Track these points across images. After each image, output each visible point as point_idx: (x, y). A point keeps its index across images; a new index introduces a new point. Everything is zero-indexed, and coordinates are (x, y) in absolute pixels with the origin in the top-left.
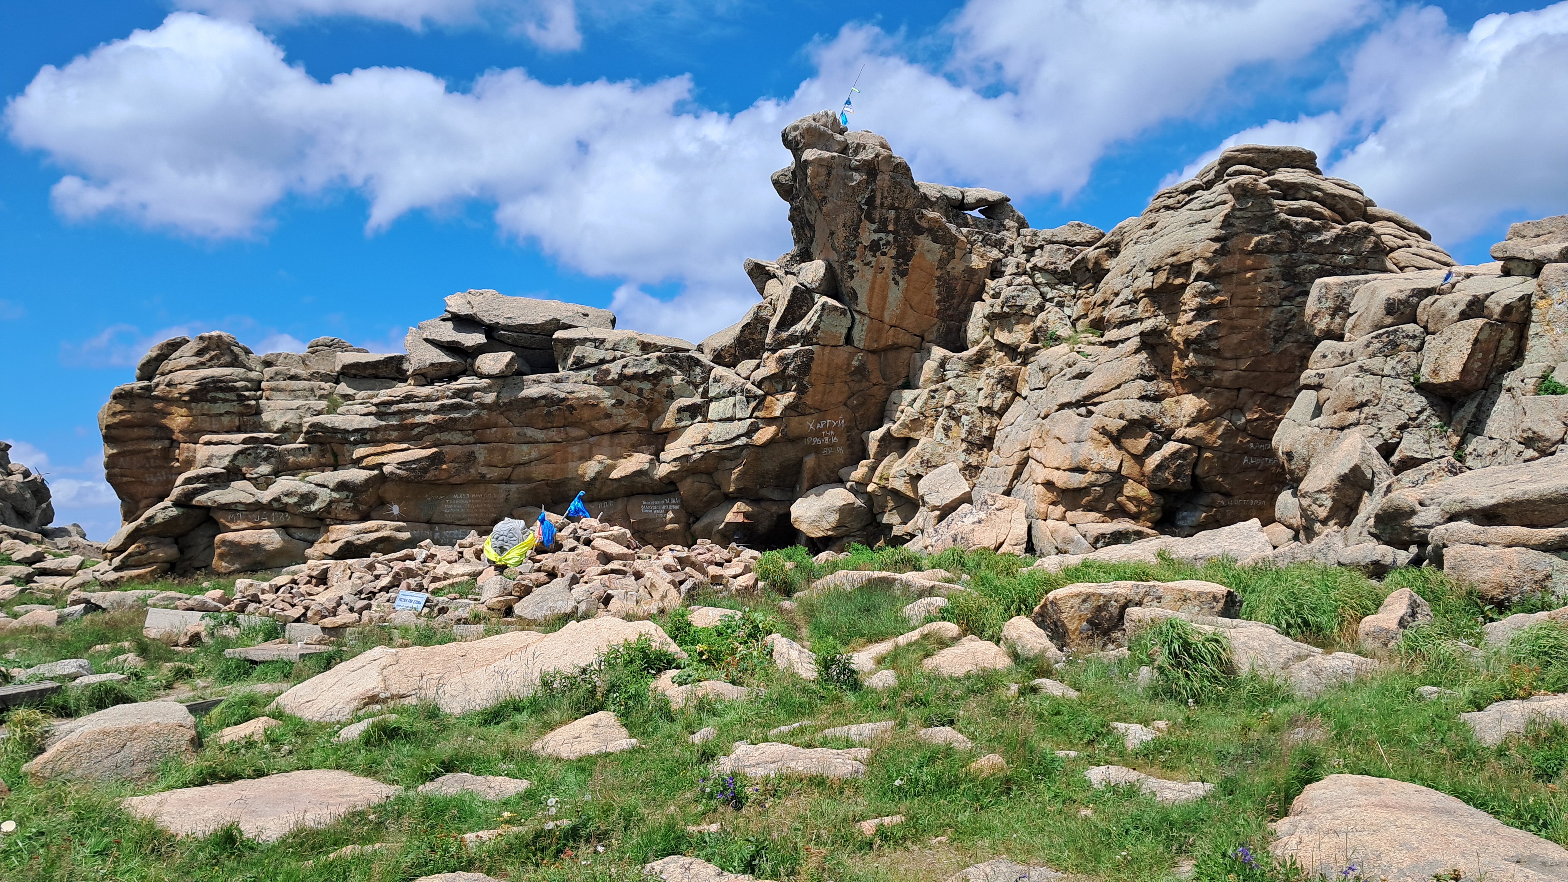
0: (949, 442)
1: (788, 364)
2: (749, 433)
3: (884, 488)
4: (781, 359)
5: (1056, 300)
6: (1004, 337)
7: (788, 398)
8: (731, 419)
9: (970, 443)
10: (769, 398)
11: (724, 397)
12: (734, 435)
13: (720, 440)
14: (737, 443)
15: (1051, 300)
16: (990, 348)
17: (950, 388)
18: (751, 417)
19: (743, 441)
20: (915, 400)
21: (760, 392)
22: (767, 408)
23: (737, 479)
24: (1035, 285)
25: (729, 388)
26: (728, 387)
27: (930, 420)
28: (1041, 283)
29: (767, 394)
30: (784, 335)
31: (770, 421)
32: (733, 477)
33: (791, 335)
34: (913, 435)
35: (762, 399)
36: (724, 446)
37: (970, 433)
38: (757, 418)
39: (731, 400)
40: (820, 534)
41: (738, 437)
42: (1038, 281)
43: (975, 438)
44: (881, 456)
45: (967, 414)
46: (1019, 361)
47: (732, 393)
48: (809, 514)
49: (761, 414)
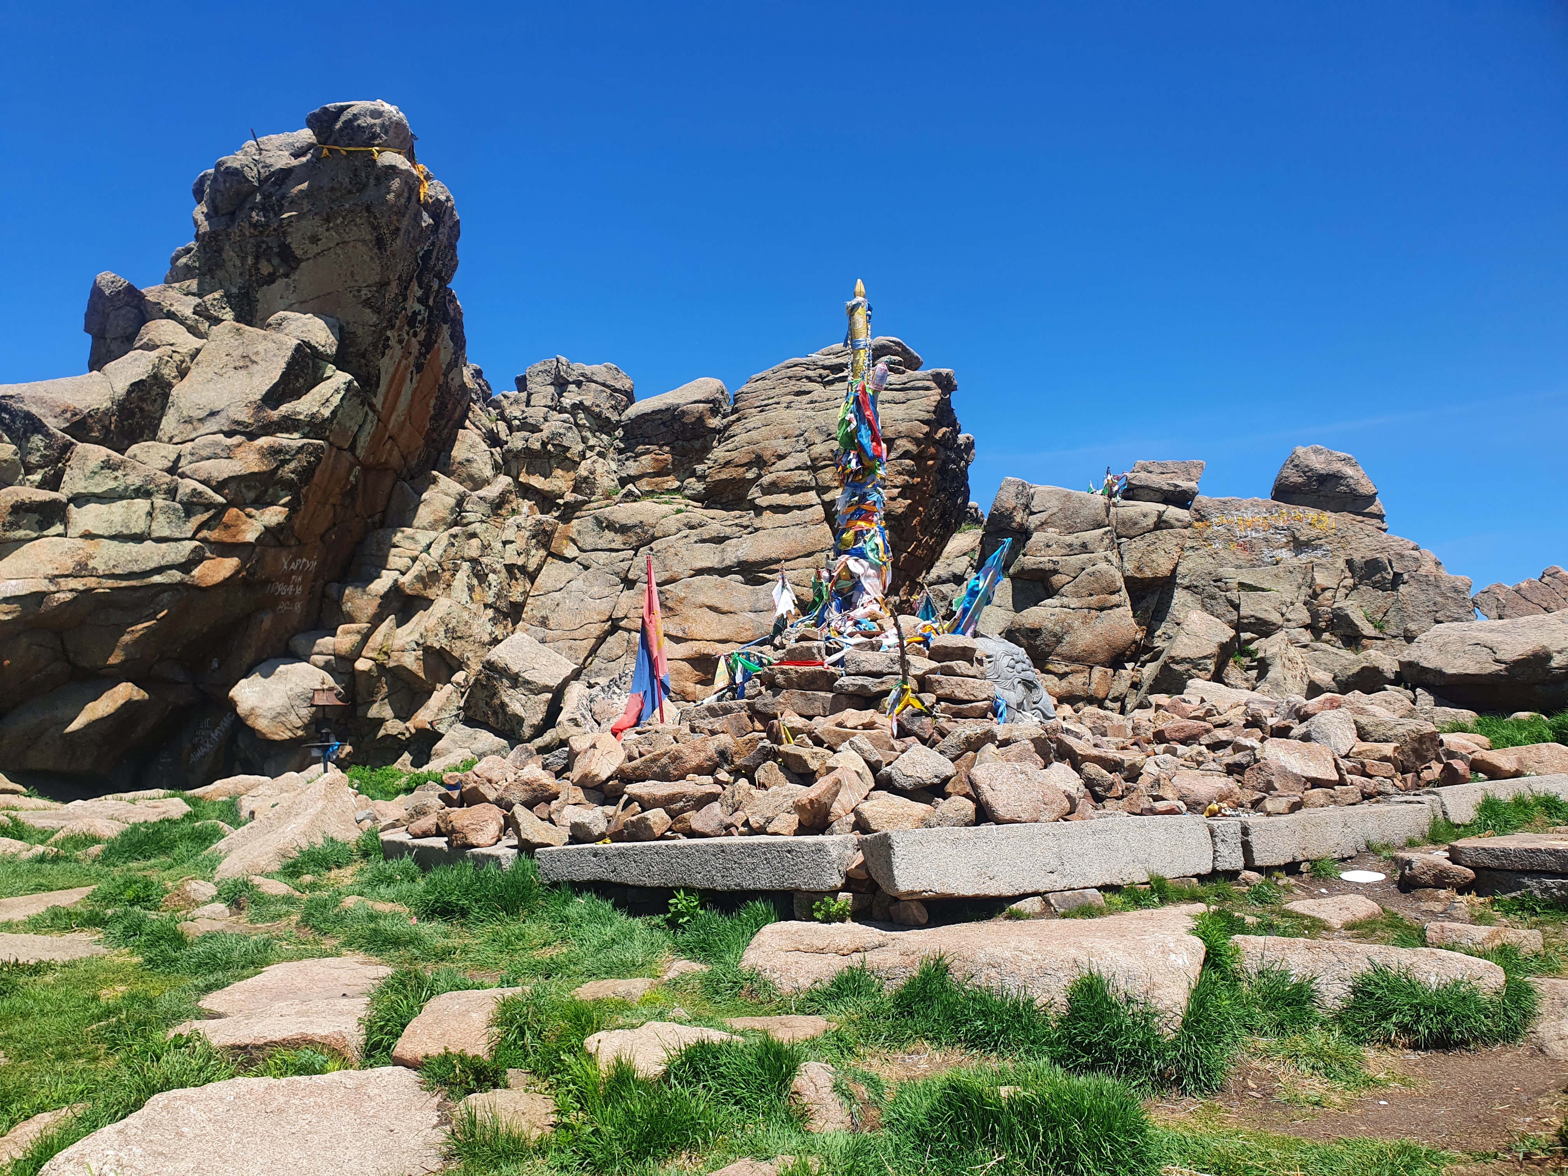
0: (473, 607)
1: (284, 462)
2: (186, 567)
3: (381, 667)
4: (274, 451)
5: (598, 449)
6: (537, 481)
7: (274, 515)
8: (138, 538)
9: (497, 610)
10: (234, 511)
11: (121, 498)
12: (152, 565)
13: (118, 571)
14: (157, 579)
15: (592, 448)
16: (511, 492)
17: (474, 535)
18: (192, 538)
19: (176, 576)
20: (429, 546)
21: (220, 499)
22: (227, 527)
23: (136, 642)
24: (577, 425)
25: (138, 483)
26: (135, 480)
27: (447, 575)
28: (584, 426)
29: (230, 504)
30: (275, 415)
31: (224, 549)
32: (126, 638)
33: (285, 418)
34: (430, 593)
35: (222, 509)
36: (124, 584)
37: (498, 596)
38: (204, 540)
39: (142, 505)
40: (287, 735)
41: (159, 570)
42: (580, 422)
43: (502, 604)
44: (376, 620)
45: (494, 571)
46: (556, 514)
47: (142, 492)
48: (269, 704)
49: (213, 535)
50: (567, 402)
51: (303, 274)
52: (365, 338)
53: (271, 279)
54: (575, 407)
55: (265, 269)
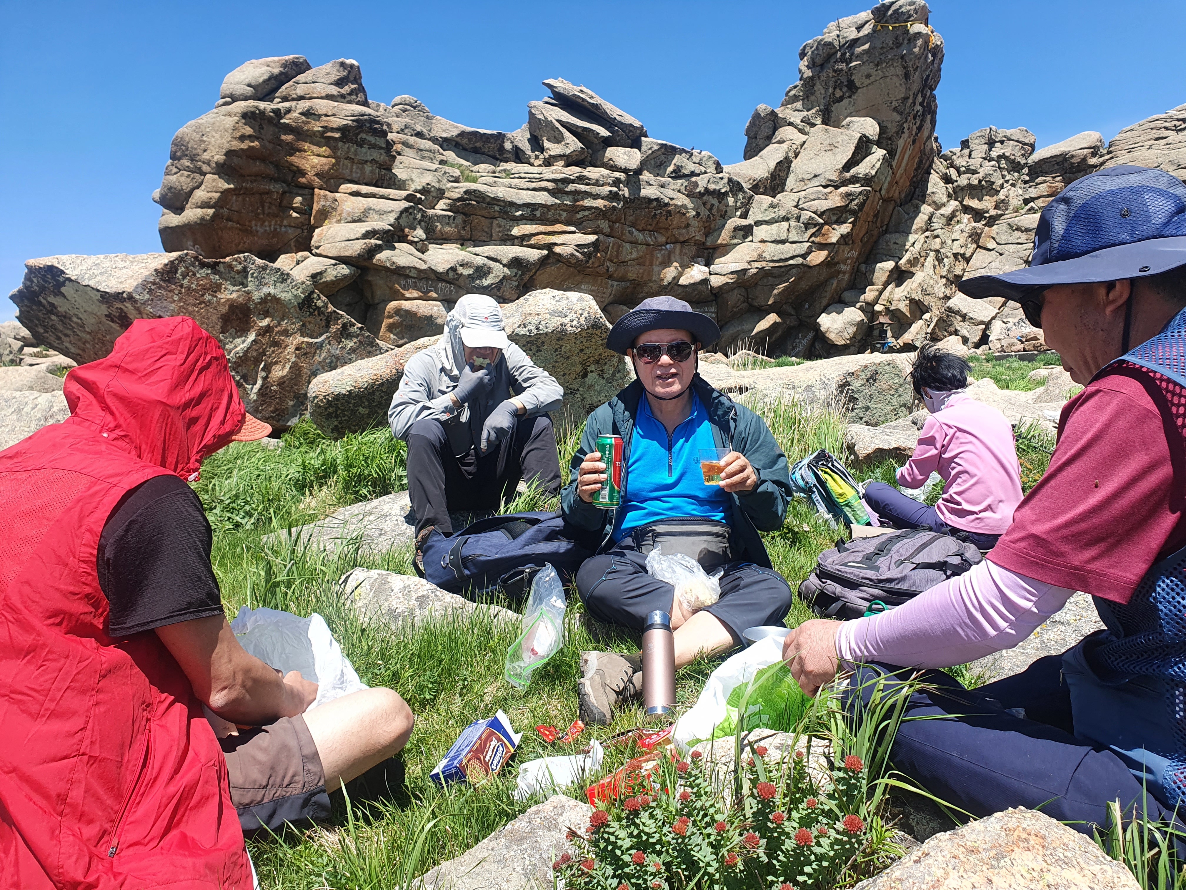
0: (935, 277)
1: (853, 200)
2: (804, 256)
3: (887, 309)
4: (848, 195)
5: (1011, 182)
6: (974, 203)
7: (845, 228)
8: (783, 242)
9: (948, 279)
10: (826, 227)
11: (776, 222)
12: (790, 255)
13: (775, 259)
14: (791, 262)
15: (1007, 181)
16: (957, 211)
17: (937, 236)
18: (807, 242)
19: (800, 260)
20: (914, 243)
21: (821, 221)
22: (824, 235)
23: (779, 293)
24: (1000, 168)
25: (784, 214)
26: (783, 213)
27: (922, 259)
28: (1004, 168)
29: (826, 223)
30: (848, 175)
31: (822, 246)
32: (775, 291)
33: (853, 177)
34: (913, 269)
35: (822, 225)
36: (777, 265)
37: (949, 271)
38: (813, 242)
39: (785, 225)
40: (843, 343)
41: (792, 258)
42: (1002, 166)
43: (950, 276)
44: (886, 285)
45: (947, 257)
46: (984, 223)
47: (786, 219)
48: (835, 326)
49: (817, 240)
50: (994, 154)
51: (860, 96)
52: (892, 129)
53: (841, 99)
54: (999, 157)
55: (838, 94)
